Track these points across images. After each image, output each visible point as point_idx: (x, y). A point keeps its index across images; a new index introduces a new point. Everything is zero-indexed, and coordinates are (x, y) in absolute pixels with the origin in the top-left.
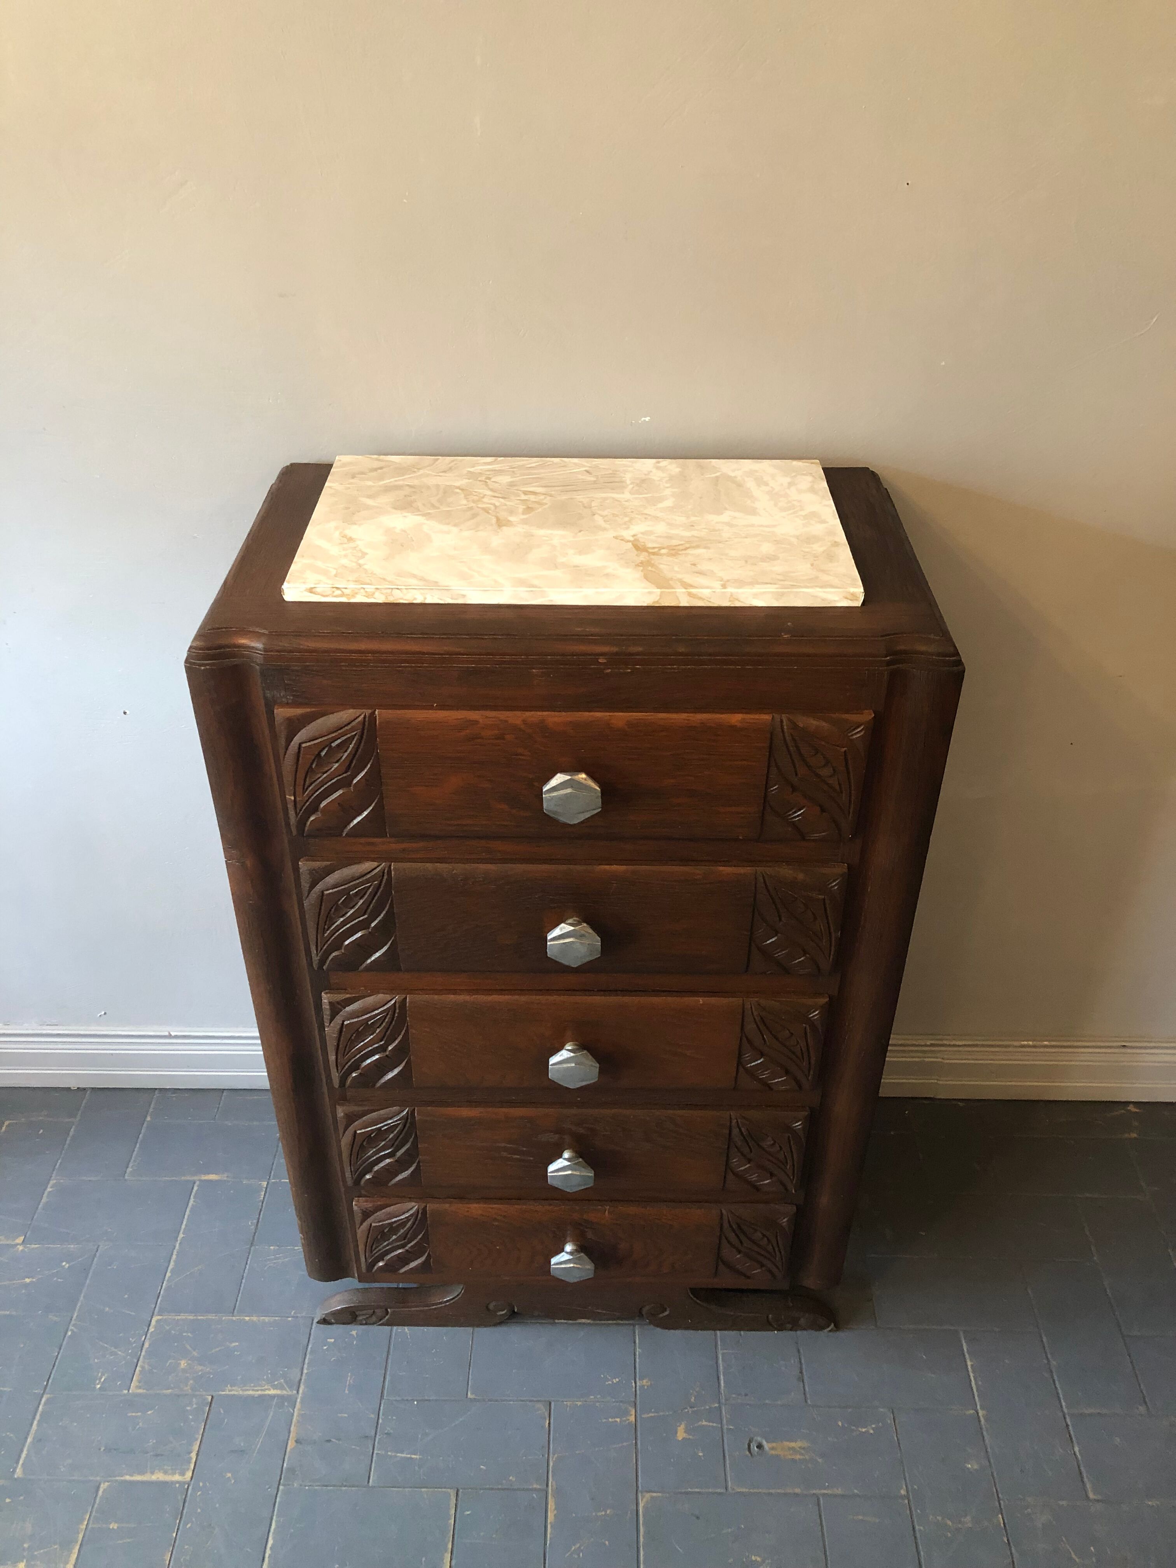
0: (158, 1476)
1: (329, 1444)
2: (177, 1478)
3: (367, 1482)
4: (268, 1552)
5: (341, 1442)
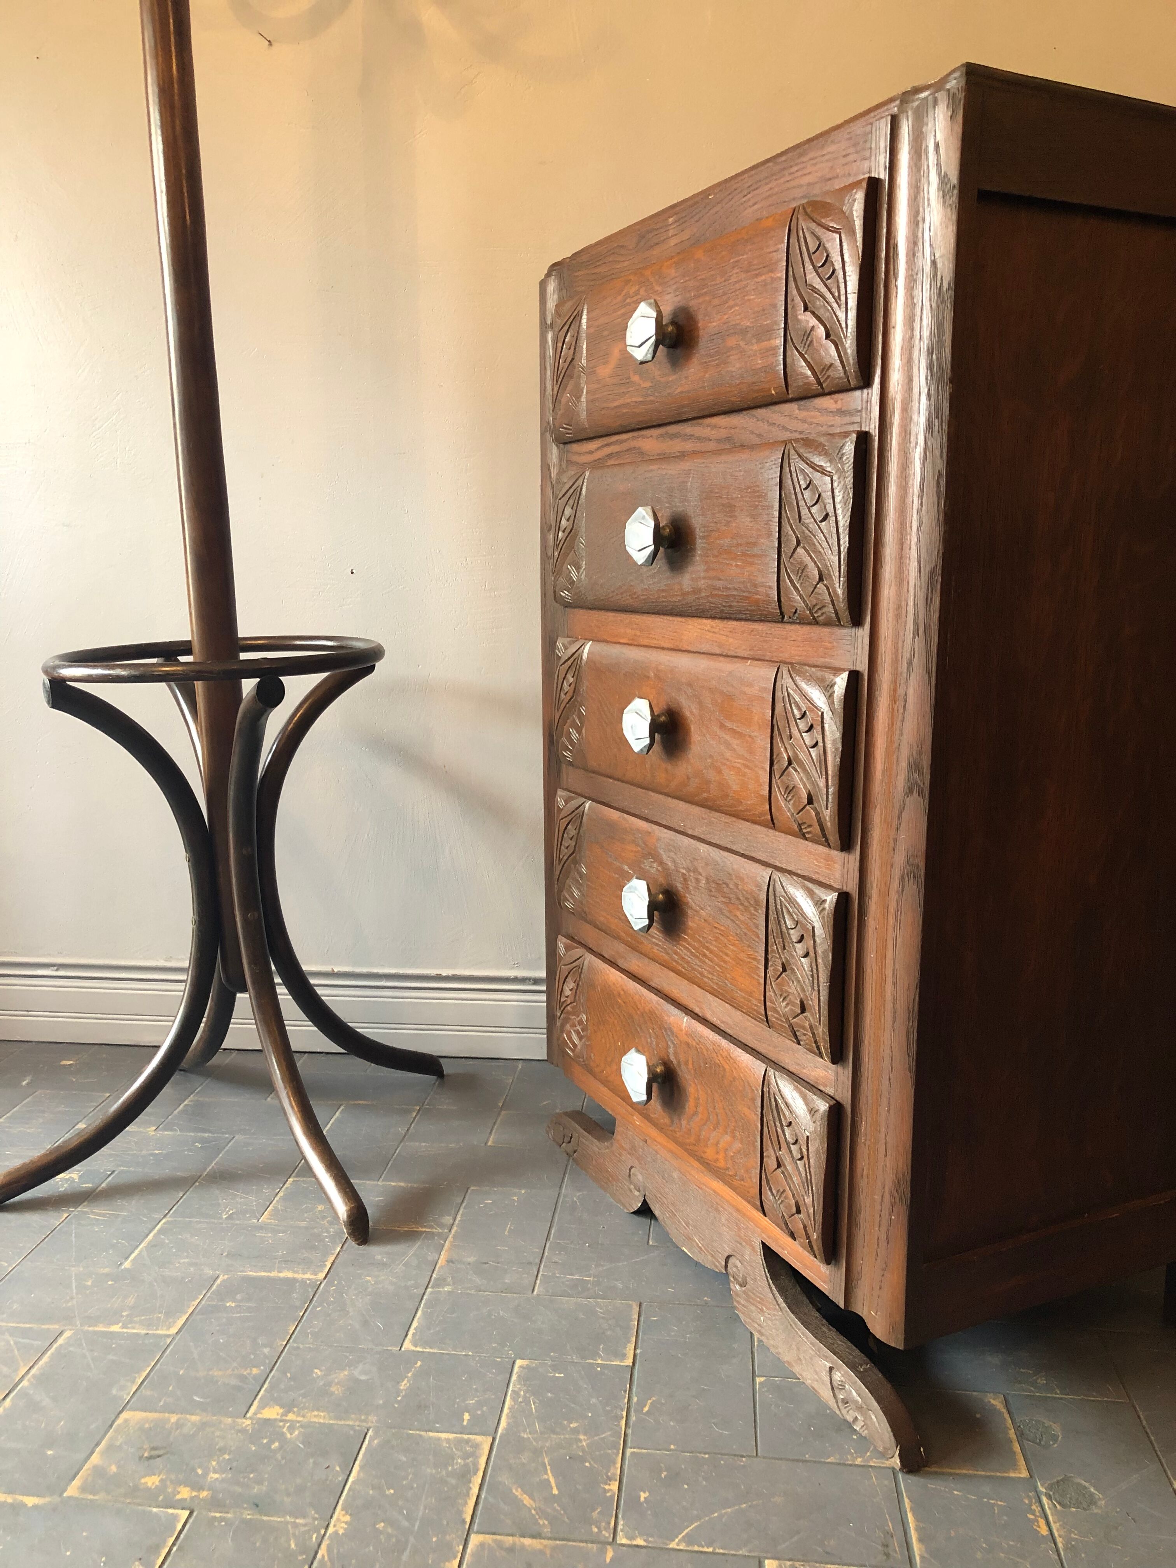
0: (287, 1274)
1: (487, 1265)
2: (308, 1276)
3: (531, 1291)
4: (412, 1330)
5: (499, 1265)
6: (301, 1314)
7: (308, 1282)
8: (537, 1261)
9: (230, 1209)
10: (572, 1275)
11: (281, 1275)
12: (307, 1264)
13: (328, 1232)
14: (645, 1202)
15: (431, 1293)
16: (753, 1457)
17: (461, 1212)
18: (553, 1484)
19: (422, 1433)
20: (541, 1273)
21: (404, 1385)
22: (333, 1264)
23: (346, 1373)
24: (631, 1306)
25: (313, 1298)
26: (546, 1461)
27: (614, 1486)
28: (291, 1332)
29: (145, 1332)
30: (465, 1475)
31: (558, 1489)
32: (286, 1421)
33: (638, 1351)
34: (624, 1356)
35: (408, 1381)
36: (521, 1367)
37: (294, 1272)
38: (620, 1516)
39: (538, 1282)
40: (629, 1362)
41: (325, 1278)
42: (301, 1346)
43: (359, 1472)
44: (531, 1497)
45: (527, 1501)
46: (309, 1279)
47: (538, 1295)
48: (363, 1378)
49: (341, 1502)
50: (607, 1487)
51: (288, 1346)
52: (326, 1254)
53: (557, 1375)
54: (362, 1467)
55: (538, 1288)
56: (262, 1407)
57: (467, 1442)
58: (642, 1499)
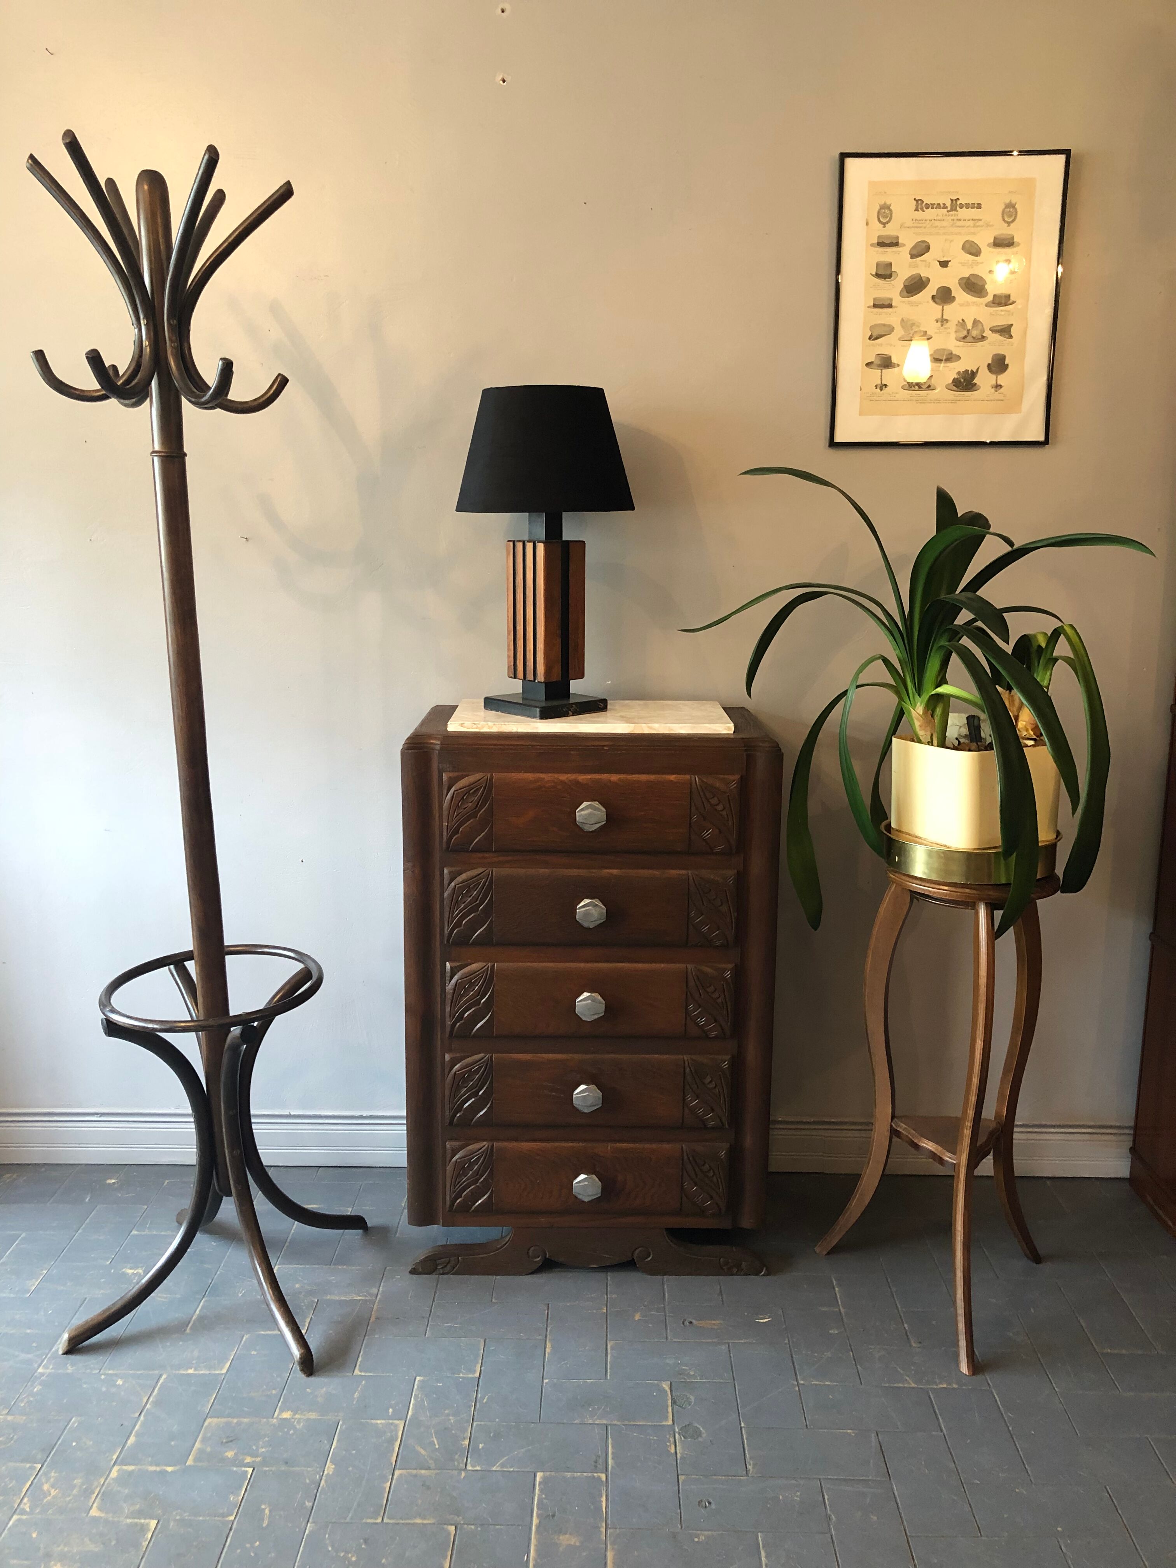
1: (398, 1320)
3: (424, 1335)
5: (406, 1319)
8: (428, 1316)
10: (447, 1323)
15: (368, 1339)
16: (536, 1423)
17: (383, 1285)
18: (436, 1442)
19: (369, 1421)
20: (430, 1323)
21: (356, 1395)
22: (309, 1323)
23: (324, 1389)
24: (479, 1342)
26: (433, 1431)
27: (467, 1442)
29: (208, 1372)
30: (391, 1441)
31: (439, 1445)
32: (296, 1419)
33: (482, 1368)
34: (475, 1372)
35: (359, 1392)
36: (419, 1381)
38: (469, 1456)
39: (429, 1329)
40: (477, 1375)
43: (337, 1444)
44: (425, 1450)
45: (423, 1452)
47: (428, 1337)
48: (334, 1392)
49: (329, 1459)
50: (463, 1443)
53: (438, 1384)
54: (338, 1441)
55: (429, 1333)
56: (282, 1411)
57: (392, 1424)
58: (480, 1447)
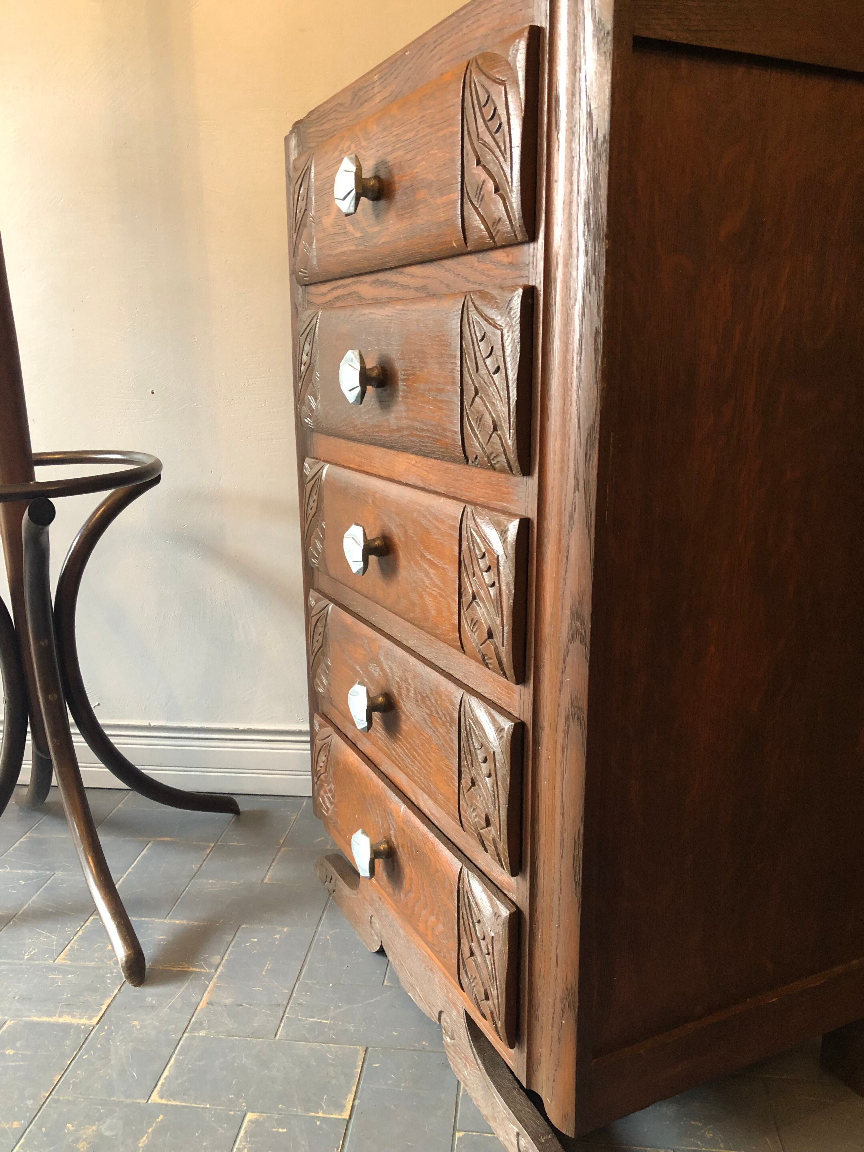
0: (66, 1019)
1: (241, 1007)
2: (84, 1021)
3: (274, 1036)
4: (162, 1080)
5: (252, 1007)
6: (69, 1062)
7: (83, 1027)
8: (285, 1003)
9: (34, 949)
10: (313, 1017)
11: (61, 1020)
12: (87, 1008)
13: (112, 973)
14: (381, 946)
15: (187, 1038)
17: (229, 951)
20: (286, 1015)
21: (143, 1141)
22: (108, 1007)
23: (95, 1128)
24: (357, 1052)
25: (83, 1045)
28: (56, 1082)
33: (357, 1102)
34: (342, 1108)
35: (147, 1138)
36: (250, 1121)
37: (74, 1017)
39: (282, 1025)
40: (346, 1115)
41: (97, 1023)
42: (61, 1098)
46: (83, 1025)
47: (279, 1040)
48: (108, 1133)
51: (50, 1097)
52: (105, 996)
53: (280, 1130)
55: (281, 1032)
